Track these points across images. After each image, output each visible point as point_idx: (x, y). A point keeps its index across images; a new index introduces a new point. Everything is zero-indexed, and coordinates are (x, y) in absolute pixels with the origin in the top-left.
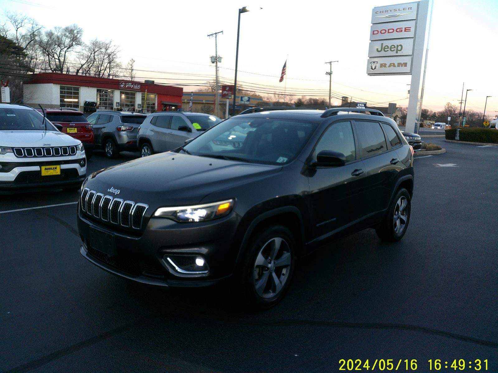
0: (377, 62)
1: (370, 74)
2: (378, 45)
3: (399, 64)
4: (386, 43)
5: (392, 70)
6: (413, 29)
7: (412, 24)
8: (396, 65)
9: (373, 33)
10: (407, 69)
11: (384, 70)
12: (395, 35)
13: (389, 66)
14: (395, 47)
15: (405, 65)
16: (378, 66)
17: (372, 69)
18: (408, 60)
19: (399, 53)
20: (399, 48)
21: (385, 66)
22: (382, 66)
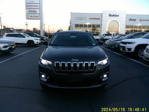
0: (29, 15)
1: (27, 19)
3: (36, 16)
4: (31, 10)
5: (34, 18)
6: (39, 6)
7: (38, 5)
9: (26, 6)
10: (39, 18)
11: (31, 18)
12: (34, 7)
13: (33, 17)
15: (38, 17)
16: (29, 17)
17: (27, 17)
18: (38, 15)
19: (36, 13)
20: (35, 11)
21: (32, 17)
22: (31, 16)
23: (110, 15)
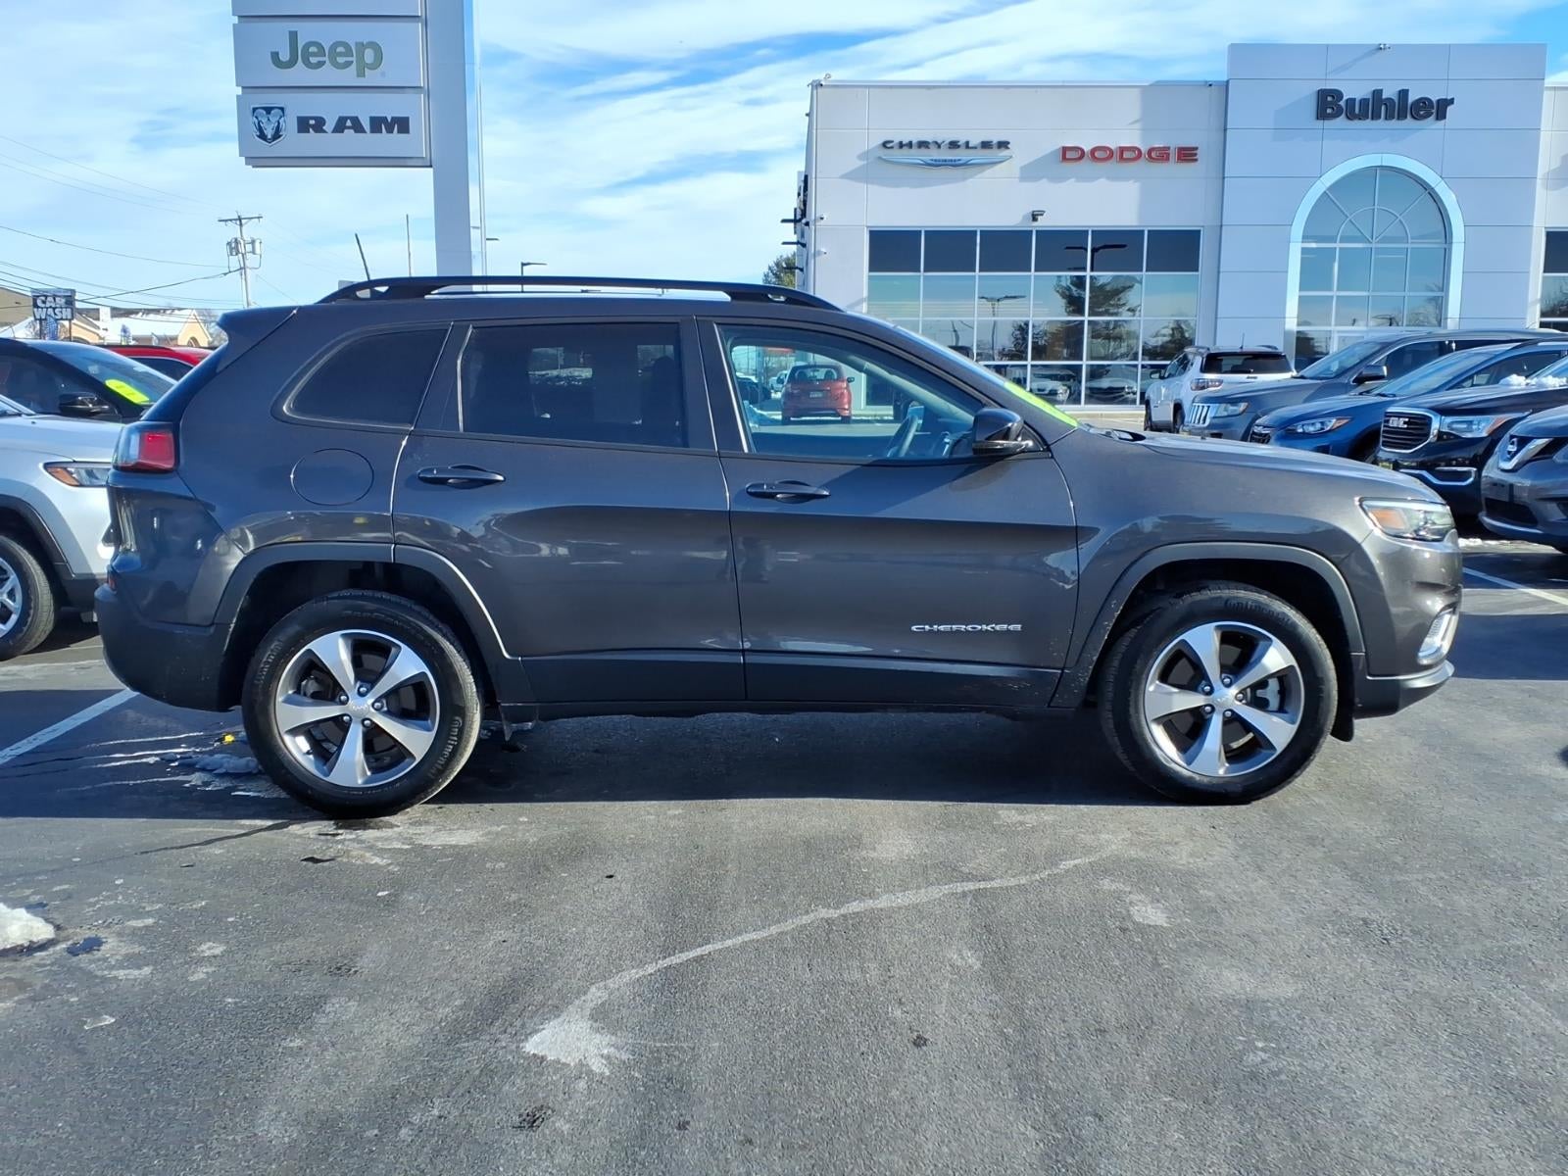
0: (282, 109)
1: (254, 161)
2: (276, 37)
3: (377, 124)
4: (307, 32)
5: (349, 143)
8: (366, 125)
13: (340, 127)
14: (349, 52)
16: (290, 125)
17: (262, 136)
18: (409, 106)
19: (372, 78)
20: (369, 56)
21: (319, 125)
22: (303, 125)
23: (1329, 105)
